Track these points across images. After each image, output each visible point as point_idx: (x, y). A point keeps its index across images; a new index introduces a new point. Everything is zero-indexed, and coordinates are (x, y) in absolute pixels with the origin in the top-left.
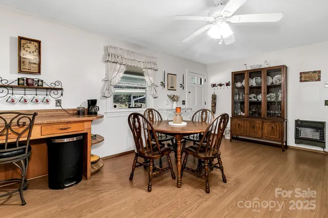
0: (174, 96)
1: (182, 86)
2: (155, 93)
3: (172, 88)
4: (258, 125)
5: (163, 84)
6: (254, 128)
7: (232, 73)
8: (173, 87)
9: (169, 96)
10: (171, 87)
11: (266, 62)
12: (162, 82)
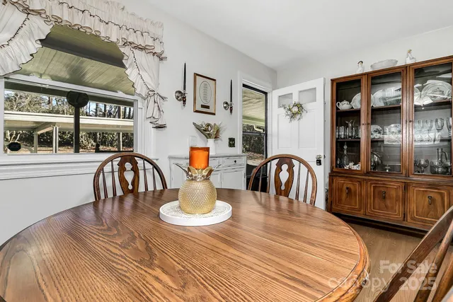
0: (208, 125)
1: (229, 107)
2: (156, 115)
3: (205, 109)
4: (393, 193)
5: (182, 97)
6: (384, 198)
7: (332, 80)
8: (208, 107)
9: (198, 128)
10: (203, 106)
11: (410, 51)
12: (180, 92)
